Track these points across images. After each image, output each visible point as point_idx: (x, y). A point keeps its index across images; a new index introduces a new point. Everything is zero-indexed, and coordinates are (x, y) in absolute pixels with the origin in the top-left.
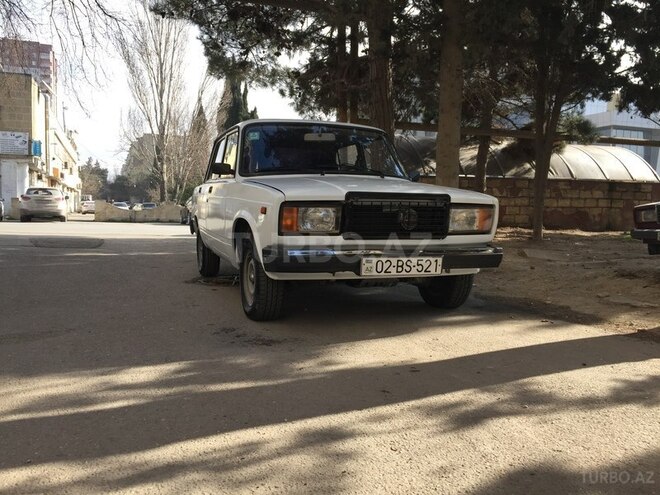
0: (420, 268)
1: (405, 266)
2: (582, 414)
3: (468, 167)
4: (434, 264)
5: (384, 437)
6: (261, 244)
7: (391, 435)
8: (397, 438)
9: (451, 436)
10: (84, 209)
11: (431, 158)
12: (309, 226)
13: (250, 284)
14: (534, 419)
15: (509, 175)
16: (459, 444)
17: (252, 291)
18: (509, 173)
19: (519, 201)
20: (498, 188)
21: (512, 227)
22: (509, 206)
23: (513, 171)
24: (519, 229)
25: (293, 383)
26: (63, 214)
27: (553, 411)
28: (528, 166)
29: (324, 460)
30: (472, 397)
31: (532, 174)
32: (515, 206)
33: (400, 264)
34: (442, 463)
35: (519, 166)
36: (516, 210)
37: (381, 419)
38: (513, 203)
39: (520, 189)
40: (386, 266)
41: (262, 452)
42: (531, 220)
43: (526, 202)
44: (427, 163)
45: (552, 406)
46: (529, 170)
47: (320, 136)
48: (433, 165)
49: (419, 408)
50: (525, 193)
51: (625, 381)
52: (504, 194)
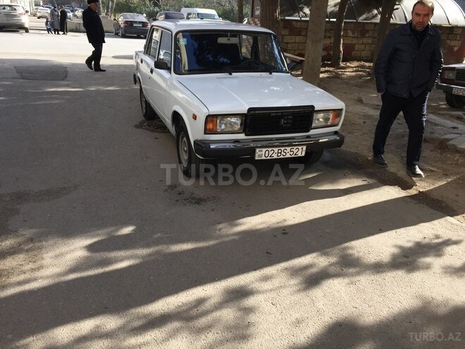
0: (292, 153)
1: (283, 153)
2: (373, 277)
3: (332, 12)
4: (300, 150)
5: (268, 294)
6: (193, 136)
7: (272, 293)
8: (275, 295)
9: (303, 294)
10: (39, 14)
11: (305, 5)
12: (223, 127)
13: (184, 153)
14: (347, 280)
15: (361, 19)
16: (307, 301)
17: (186, 157)
18: (361, 18)
19: (365, 40)
20: (352, 30)
21: (358, 61)
22: (358, 44)
23: (364, 16)
24: (362, 63)
25: (218, 244)
26: (27, 26)
27: (358, 274)
28: (375, 12)
29: (239, 314)
30: (315, 260)
31: (378, 20)
32: (363, 44)
33: (280, 151)
34: (297, 315)
35: (369, 13)
36: (363, 47)
37: (266, 278)
38: (361, 42)
39: (367, 31)
40: (271, 153)
41: (207, 305)
42: (372, 55)
43: (370, 41)
44: (302, 9)
45: (357, 269)
46: (376, 15)
47: (229, 40)
48: (307, 11)
49: (286, 269)
50: (370, 34)
51: (401, 247)
52: (356, 35)
